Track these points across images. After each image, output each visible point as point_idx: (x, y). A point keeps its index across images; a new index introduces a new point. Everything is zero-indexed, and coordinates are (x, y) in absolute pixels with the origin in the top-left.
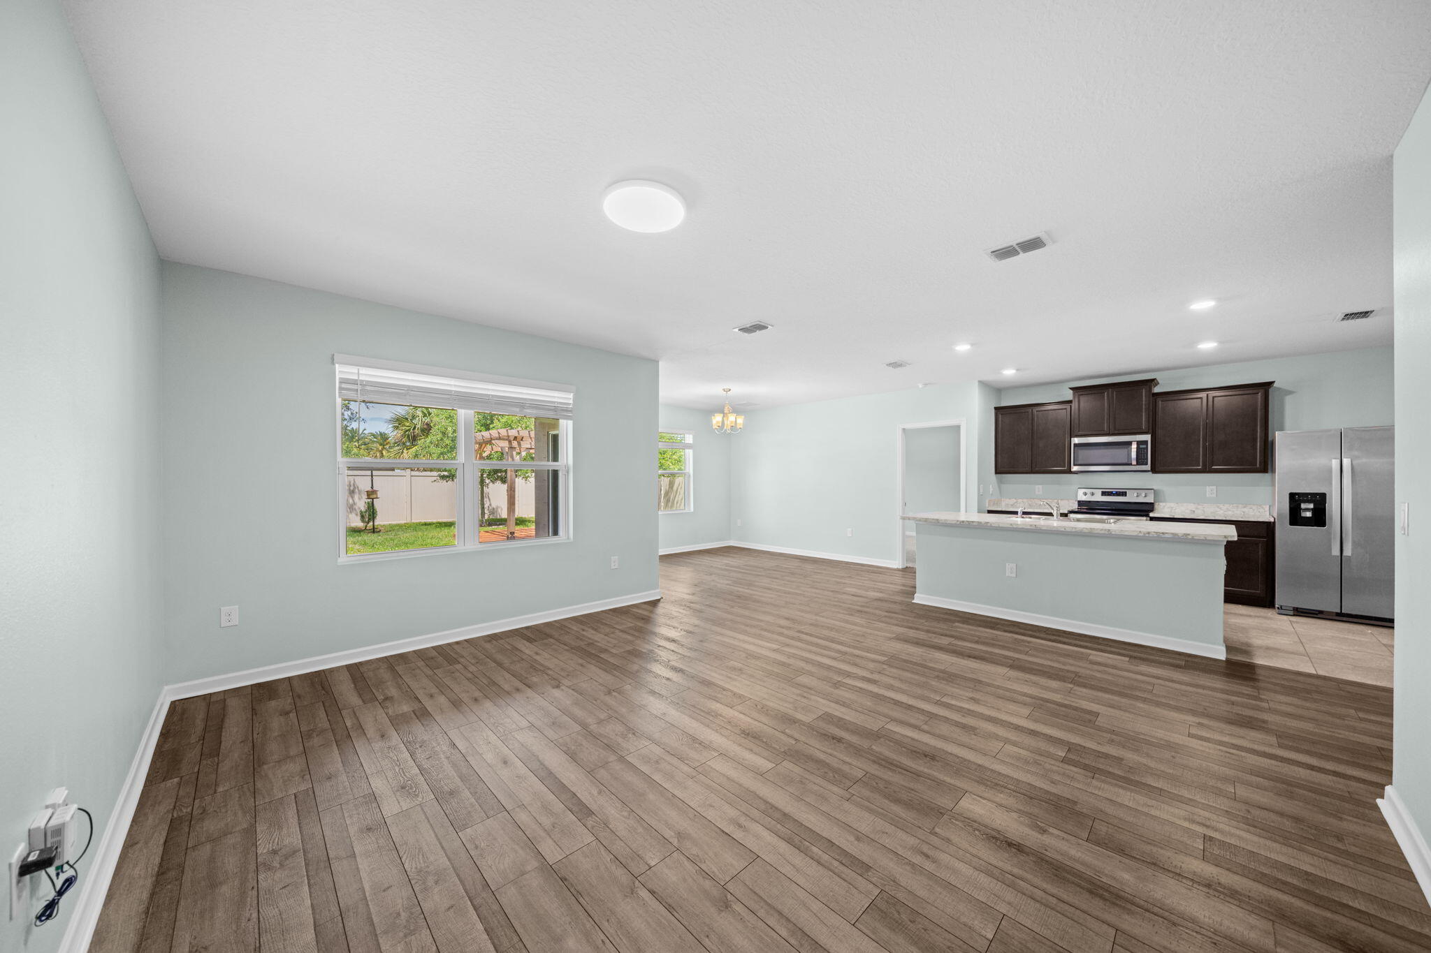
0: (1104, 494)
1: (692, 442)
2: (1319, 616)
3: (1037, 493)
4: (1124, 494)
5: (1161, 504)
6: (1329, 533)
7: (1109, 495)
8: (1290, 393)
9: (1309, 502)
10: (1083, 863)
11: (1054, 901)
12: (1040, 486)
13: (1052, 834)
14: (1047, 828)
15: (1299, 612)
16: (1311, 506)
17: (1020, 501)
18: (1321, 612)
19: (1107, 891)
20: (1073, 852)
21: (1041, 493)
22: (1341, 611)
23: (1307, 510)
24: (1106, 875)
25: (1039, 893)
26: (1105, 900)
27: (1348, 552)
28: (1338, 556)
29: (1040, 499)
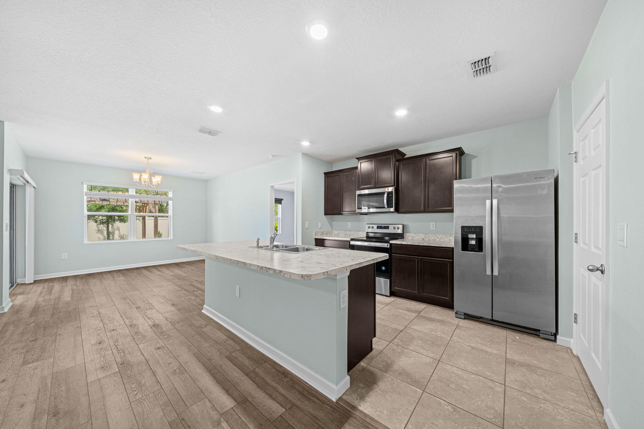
0: (378, 227)
1: (172, 197)
2: (480, 320)
3: (349, 227)
4: (387, 228)
5: (407, 234)
6: (484, 256)
7: (381, 228)
8: (475, 157)
9: (473, 233)
12: (350, 223)
15: (468, 317)
16: (474, 236)
17: (341, 232)
18: (481, 318)
21: (350, 227)
22: (492, 318)
23: (472, 239)
27: (496, 273)
28: (490, 275)
29: (350, 231)
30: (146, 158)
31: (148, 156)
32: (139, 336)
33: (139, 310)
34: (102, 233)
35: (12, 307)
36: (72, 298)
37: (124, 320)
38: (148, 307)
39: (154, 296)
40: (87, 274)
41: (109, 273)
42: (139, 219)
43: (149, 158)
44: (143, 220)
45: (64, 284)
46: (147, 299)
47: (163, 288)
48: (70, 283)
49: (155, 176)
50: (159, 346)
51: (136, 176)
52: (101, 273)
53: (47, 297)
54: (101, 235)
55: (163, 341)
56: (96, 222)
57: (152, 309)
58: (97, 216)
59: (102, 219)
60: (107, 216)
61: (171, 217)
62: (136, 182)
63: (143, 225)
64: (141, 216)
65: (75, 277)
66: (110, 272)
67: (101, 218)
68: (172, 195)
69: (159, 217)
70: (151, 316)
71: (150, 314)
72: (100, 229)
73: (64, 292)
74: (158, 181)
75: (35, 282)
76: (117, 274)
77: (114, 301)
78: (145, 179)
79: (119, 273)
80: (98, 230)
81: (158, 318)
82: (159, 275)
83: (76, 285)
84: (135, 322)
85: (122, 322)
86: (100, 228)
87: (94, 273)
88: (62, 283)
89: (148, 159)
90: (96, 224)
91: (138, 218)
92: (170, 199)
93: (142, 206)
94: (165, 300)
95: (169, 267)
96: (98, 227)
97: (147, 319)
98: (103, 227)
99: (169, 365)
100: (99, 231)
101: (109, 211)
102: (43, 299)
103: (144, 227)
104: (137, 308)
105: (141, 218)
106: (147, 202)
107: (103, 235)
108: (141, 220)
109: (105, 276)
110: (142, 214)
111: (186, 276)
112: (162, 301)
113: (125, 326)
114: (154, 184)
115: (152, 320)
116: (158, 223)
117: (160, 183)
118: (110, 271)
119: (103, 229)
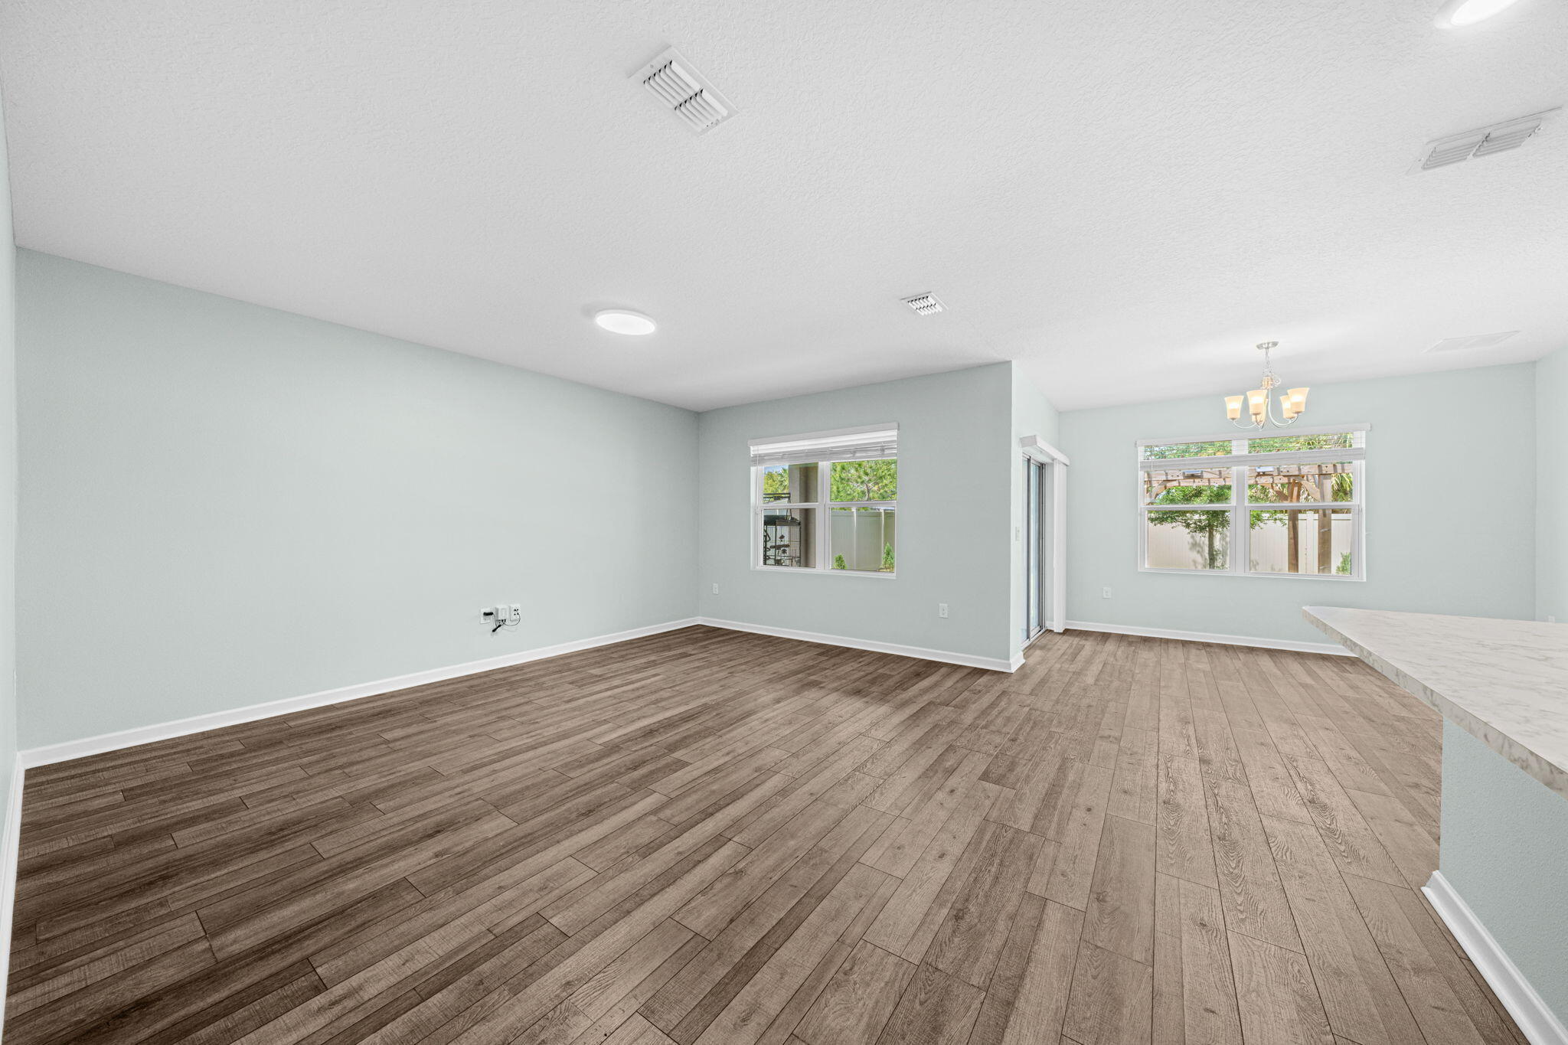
10: (386, 865)
11: (372, 838)
13: (430, 859)
14: (438, 859)
19: (351, 868)
20: (402, 864)
24: (364, 874)
25: (385, 833)
26: (347, 863)
30: (1259, 347)
31: (1265, 339)
32: (1170, 847)
33: (1204, 768)
34: (1201, 550)
35: (1023, 667)
36: (1097, 680)
37: (1160, 779)
38: (1231, 770)
39: (1262, 744)
40: (1141, 637)
41: (1183, 645)
42: (1281, 520)
43: (1270, 345)
44: (1291, 522)
45: (1099, 648)
46: (1239, 745)
47: (1300, 730)
48: (1110, 646)
49: (1288, 391)
50: (1206, 919)
51: (1234, 405)
52: (1167, 641)
53: (1066, 666)
54: (1199, 555)
55: (1225, 909)
56: (1188, 526)
57: (1239, 781)
58: (1188, 512)
59: (1200, 521)
60: (1208, 512)
61: (1360, 511)
62: (1233, 419)
63: (1292, 536)
64: (1286, 511)
65: (1122, 638)
66: (1185, 644)
67: (1196, 517)
68: (1364, 440)
69: (1334, 512)
70: (1226, 804)
71: (1228, 797)
72: (1198, 542)
73: (1092, 663)
74: (1297, 404)
75: (1067, 632)
76: (1198, 652)
77: (1161, 717)
78: (1257, 406)
79: (1203, 651)
80: (1192, 544)
81: (1242, 822)
82: (1305, 686)
83: (1115, 656)
84: (1179, 797)
85: (1152, 783)
86: (1198, 539)
87: (1154, 638)
88: (1098, 644)
89: (1268, 348)
90: (1188, 531)
91: (1279, 516)
92: (1359, 454)
93: (1289, 483)
94: (1292, 772)
95: (1348, 667)
96: (1193, 537)
97: (1212, 808)
98: (1202, 538)
99: (1206, 1014)
100: (1195, 545)
101: (1211, 501)
102: (1060, 666)
103: (1292, 541)
104: (1203, 761)
105: (1286, 517)
106: (1297, 473)
107: (1202, 556)
108: (1287, 522)
109: (1172, 650)
110: (1286, 504)
111: (1403, 718)
112: (1280, 770)
113: (1154, 796)
114: (1286, 415)
115: (1224, 820)
116: (1330, 530)
117: (1303, 409)
118: (1186, 642)
119: (1203, 543)
